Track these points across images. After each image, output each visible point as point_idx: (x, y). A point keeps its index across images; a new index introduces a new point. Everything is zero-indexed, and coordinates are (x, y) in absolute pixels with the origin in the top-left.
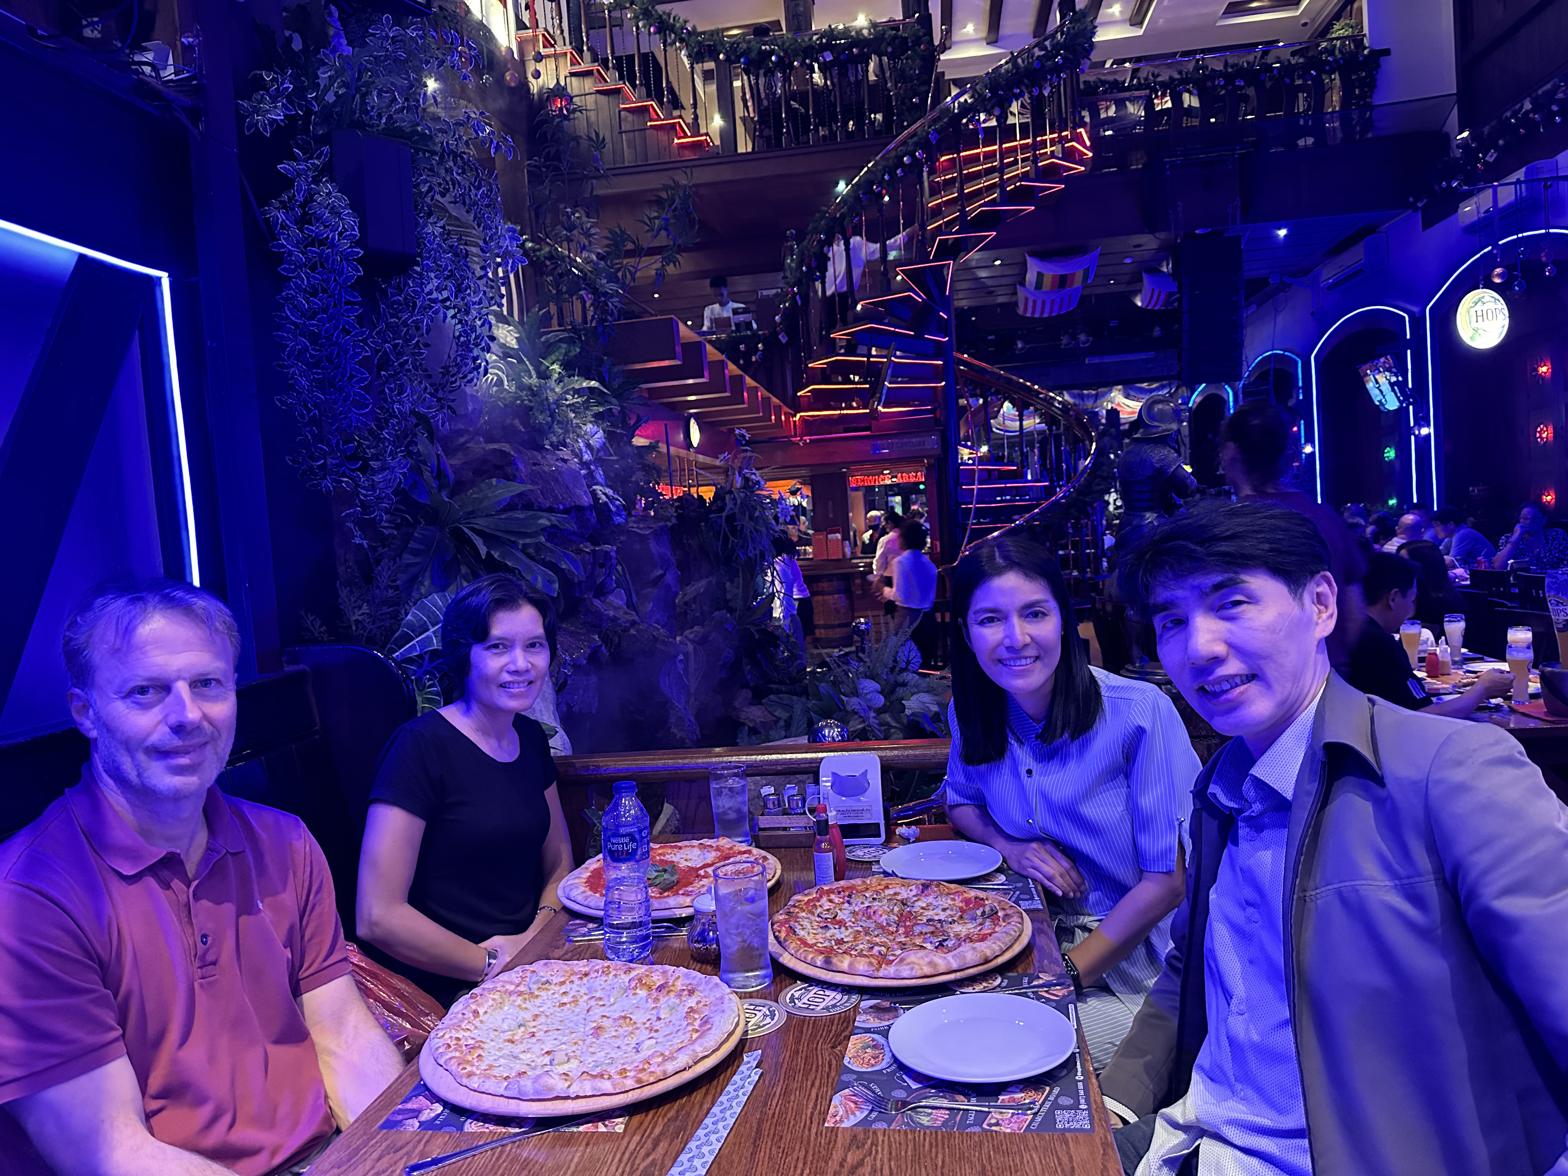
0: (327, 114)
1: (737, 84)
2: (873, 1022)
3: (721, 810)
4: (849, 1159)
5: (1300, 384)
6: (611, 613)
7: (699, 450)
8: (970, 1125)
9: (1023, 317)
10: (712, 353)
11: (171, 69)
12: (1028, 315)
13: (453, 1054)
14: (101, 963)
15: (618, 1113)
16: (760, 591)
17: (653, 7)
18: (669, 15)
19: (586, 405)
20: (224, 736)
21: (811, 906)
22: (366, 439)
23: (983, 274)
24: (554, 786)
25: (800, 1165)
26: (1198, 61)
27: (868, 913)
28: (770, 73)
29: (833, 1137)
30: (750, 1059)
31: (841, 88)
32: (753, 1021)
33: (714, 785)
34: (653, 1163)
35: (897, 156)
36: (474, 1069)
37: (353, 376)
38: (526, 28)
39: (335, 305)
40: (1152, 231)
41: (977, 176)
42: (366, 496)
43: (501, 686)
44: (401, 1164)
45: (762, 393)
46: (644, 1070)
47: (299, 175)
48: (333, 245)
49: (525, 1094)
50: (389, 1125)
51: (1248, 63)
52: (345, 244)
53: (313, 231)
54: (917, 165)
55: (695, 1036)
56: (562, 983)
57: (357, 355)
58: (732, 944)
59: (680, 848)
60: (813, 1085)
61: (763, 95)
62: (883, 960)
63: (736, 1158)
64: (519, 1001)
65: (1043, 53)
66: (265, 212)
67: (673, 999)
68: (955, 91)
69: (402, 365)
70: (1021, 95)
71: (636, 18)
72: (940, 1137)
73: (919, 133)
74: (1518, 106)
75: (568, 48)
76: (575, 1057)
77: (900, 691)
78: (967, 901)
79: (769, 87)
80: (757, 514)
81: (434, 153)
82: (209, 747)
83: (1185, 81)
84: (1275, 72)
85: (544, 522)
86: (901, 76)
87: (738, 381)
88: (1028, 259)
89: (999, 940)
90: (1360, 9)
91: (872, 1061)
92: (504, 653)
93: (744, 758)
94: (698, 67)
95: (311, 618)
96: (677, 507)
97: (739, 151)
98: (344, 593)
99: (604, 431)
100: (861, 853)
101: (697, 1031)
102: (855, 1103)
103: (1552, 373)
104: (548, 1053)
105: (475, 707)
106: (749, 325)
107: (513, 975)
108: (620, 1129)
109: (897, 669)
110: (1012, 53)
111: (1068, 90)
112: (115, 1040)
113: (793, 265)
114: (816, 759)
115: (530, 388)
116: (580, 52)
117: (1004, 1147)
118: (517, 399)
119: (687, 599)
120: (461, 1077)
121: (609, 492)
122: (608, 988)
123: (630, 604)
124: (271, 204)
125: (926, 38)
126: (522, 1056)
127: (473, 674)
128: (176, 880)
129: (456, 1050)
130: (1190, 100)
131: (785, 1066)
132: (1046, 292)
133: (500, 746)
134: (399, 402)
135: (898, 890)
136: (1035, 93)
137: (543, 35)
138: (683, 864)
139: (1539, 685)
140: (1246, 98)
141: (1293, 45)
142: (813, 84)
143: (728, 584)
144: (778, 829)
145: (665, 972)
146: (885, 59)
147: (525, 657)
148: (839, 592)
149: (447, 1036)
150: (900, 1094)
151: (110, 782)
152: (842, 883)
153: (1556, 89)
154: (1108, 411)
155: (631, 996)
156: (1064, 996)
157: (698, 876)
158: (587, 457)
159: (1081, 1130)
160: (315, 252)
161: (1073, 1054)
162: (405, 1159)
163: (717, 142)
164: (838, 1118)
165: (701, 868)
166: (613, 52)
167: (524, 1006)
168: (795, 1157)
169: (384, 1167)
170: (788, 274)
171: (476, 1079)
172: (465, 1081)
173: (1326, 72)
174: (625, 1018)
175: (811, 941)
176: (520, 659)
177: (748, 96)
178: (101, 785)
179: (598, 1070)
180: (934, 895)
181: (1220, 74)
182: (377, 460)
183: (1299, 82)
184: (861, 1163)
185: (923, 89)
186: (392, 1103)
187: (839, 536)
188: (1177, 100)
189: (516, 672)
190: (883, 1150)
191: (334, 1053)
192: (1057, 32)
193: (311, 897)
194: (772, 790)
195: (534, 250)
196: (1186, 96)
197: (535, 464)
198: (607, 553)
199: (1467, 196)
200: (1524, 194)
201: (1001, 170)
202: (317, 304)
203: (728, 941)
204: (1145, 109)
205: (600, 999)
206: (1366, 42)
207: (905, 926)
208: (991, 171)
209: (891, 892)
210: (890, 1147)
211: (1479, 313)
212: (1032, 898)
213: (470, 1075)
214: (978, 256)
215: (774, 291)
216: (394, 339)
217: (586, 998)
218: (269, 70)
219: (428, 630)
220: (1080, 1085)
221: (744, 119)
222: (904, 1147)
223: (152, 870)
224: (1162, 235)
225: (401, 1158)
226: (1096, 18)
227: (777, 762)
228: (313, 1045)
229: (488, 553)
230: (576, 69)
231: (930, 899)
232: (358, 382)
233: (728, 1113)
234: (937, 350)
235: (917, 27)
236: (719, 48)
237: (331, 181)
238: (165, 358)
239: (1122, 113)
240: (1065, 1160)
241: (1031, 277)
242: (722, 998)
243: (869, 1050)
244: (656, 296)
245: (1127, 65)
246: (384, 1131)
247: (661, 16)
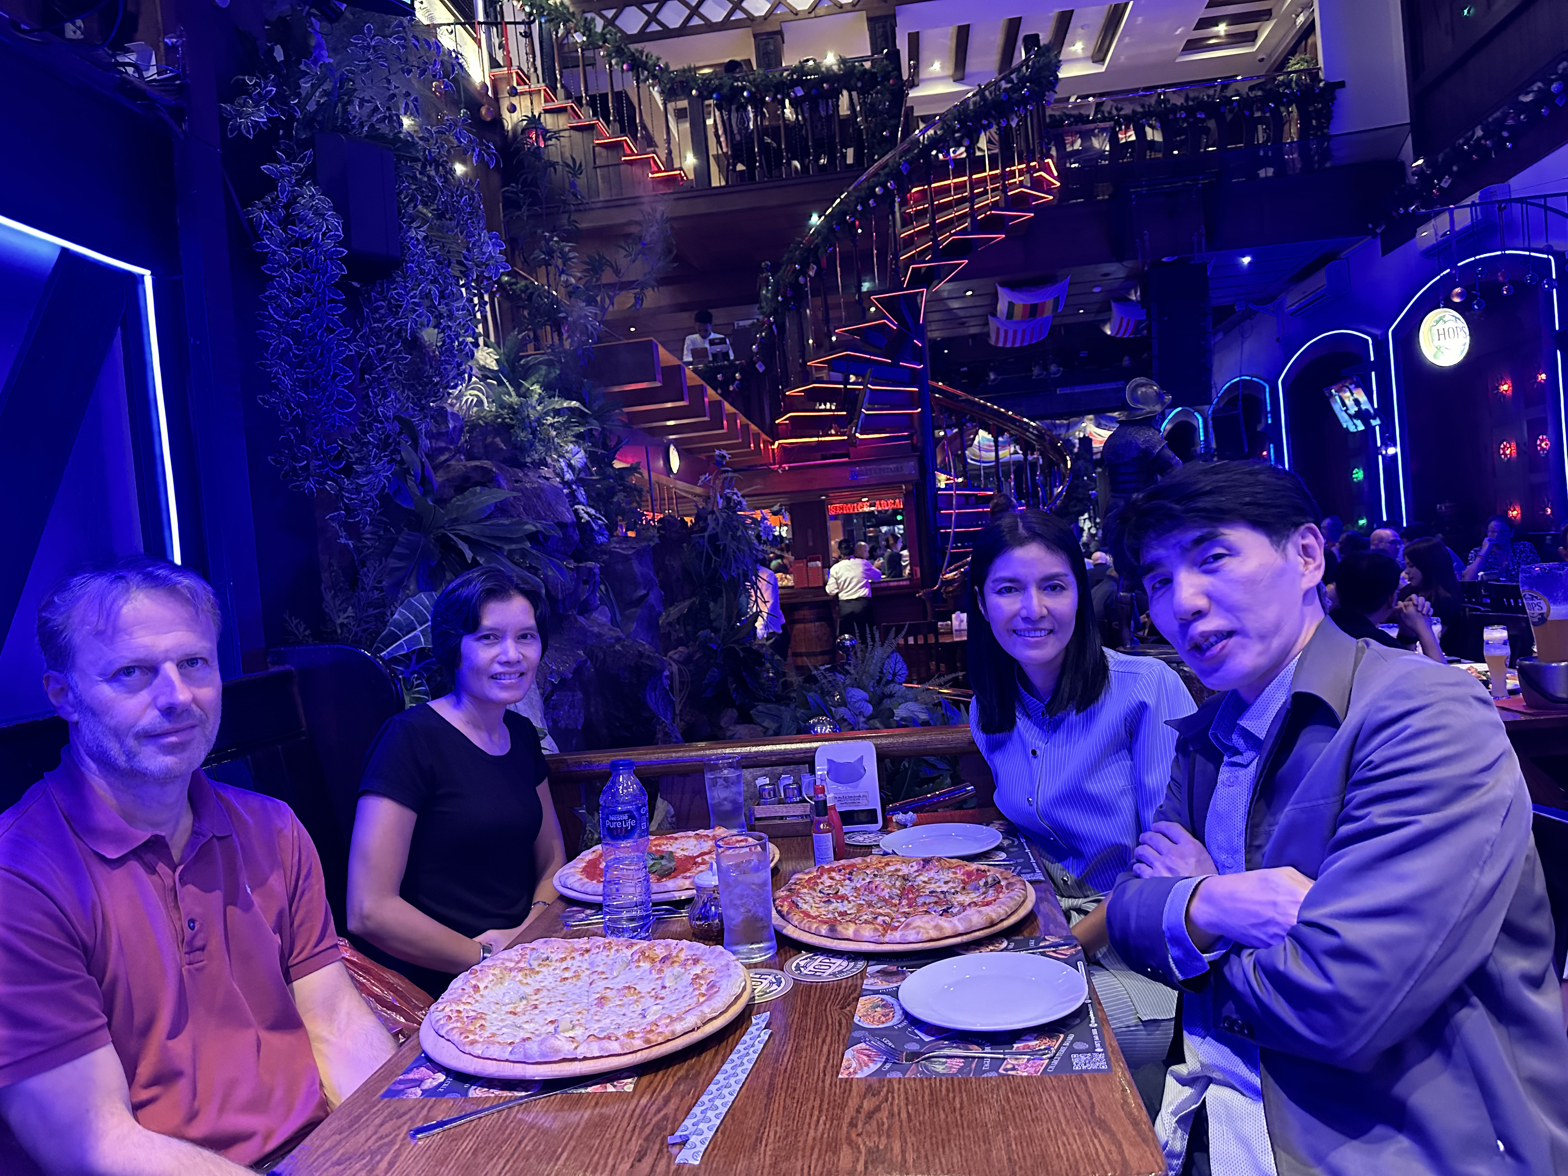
0: (309, 121)
1: (710, 122)
2: (881, 984)
3: (716, 801)
4: (866, 1104)
5: (1269, 409)
6: (596, 629)
7: (680, 476)
8: (985, 1071)
9: (996, 348)
10: (692, 378)
11: (154, 70)
12: (1000, 345)
13: (455, 1025)
14: (85, 948)
15: (625, 1074)
16: (743, 610)
17: (626, 45)
18: (641, 52)
19: (566, 426)
20: (212, 719)
21: (812, 883)
22: (350, 444)
23: (955, 304)
24: (545, 784)
25: (816, 1113)
26: (1160, 95)
27: (869, 888)
28: (742, 108)
29: (848, 1088)
30: (759, 1021)
31: (812, 122)
32: (759, 988)
33: (709, 776)
34: (665, 1118)
35: (868, 188)
36: (477, 1037)
37: (337, 375)
38: (500, 66)
39: (319, 304)
40: (1120, 260)
41: (948, 206)
42: (350, 499)
43: (492, 677)
44: (405, 1129)
45: (741, 420)
46: (652, 1031)
47: (283, 177)
48: (316, 245)
49: (531, 1057)
50: (391, 1094)
51: (1208, 96)
52: (329, 244)
53: (296, 232)
54: (888, 195)
55: (702, 999)
56: (563, 960)
57: (340, 353)
58: (735, 917)
59: (676, 839)
60: (824, 1041)
61: (736, 131)
62: (888, 927)
63: (750, 1110)
64: (520, 976)
65: (1009, 85)
66: (248, 213)
67: (677, 969)
68: (922, 126)
69: (387, 369)
70: (990, 126)
71: (609, 56)
72: (956, 1083)
73: (890, 164)
74: (1470, 134)
75: (542, 86)
76: (580, 1025)
77: (887, 703)
78: (969, 874)
79: (744, 121)
80: (739, 533)
81: (416, 160)
82: (197, 729)
83: (1148, 114)
84: (1235, 104)
85: (530, 528)
86: (870, 111)
87: (717, 406)
88: (999, 289)
89: (1003, 903)
90: (1315, 45)
91: (883, 1019)
92: (495, 644)
93: (738, 750)
94: (671, 106)
95: (295, 622)
96: (659, 529)
97: (713, 185)
98: (328, 596)
99: (585, 451)
100: (861, 839)
101: (704, 995)
102: (868, 1056)
103: (1513, 390)
104: (551, 1022)
105: (466, 700)
106: (726, 354)
107: (514, 953)
108: (629, 1088)
109: (884, 680)
110: (979, 86)
111: (1035, 121)
112: (101, 1027)
113: (769, 295)
114: (811, 749)
115: (511, 407)
116: (554, 89)
117: (1022, 1089)
118: (497, 417)
119: (670, 619)
120: (464, 1044)
121: (592, 512)
122: (610, 962)
123: (614, 622)
124: (254, 205)
125: (895, 73)
126: (525, 1026)
127: (464, 665)
128: (161, 864)
129: (457, 1021)
130: (1153, 135)
131: (794, 1026)
132: (1017, 322)
133: (491, 740)
134: (383, 406)
135: (899, 867)
136: (1003, 124)
137: (517, 73)
138: (679, 854)
139: (1517, 682)
140: (1207, 131)
141: (1252, 78)
142: (784, 119)
143: (712, 604)
144: (774, 818)
145: (667, 945)
146: (854, 94)
147: (516, 649)
148: (819, 619)
149: (447, 1009)
150: (914, 1047)
151: (93, 765)
152: (842, 862)
153: (1506, 116)
154: (1080, 439)
155: (634, 969)
156: (1072, 955)
157: (695, 863)
158: (568, 476)
159: (1098, 1070)
160: (299, 252)
161: (1084, 1006)
162: (409, 1123)
163: (691, 176)
164: (851, 1070)
165: (698, 856)
166: (586, 90)
167: (525, 981)
168: (810, 1106)
169: (387, 1132)
170: (764, 304)
171: (479, 1045)
172: (468, 1049)
173: (1283, 104)
174: (629, 988)
175: (813, 912)
176: (511, 650)
177: (720, 132)
178: (83, 769)
179: (605, 1034)
180: (936, 869)
181: (1182, 107)
182: (361, 464)
183: (1258, 114)
184: (878, 1109)
185: (893, 122)
186: (393, 1073)
187: (819, 564)
188: (1141, 134)
189: (507, 663)
190: (899, 1096)
191: (327, 1041)
192: (1022, 66)
193: (300, 883)
194: (767, 781)
195: (511, 284)
196: (1148, 130)
197: (517, 481)
198: (591, 570)
199: (1425, 219)
200: (1480, 217)
201: (972, 199)
202: (300, 303)
203: (731, 912)
204: (1110, 141)
205: (603, 973)
206: (1321, 75)
207: (908, 899)
208: (962, 201)
209: (892, 868)
210: (906, 1093)
211: (1441, 332)
212: (1034, 871)
213: (473, 1043)
214: (949, 286)
215: (750, 322)
216: (378, 344)
217: (588, 972)
218: (251, 74)
219: (415, 629)
220: (1095, 1032)
221: (717, 157)
222: (920, 1092)
223: (136, 854)
224: (1129, 264)
225: (405, 1123)
226: (1060, 52)
227: (772, 753)
228: (306, 1033)
229: (474, 559)
230: (550, 106)
231: (932, 873)
232: (341, 381)
233: (740, 1069)
234: (912, 378)
235: (885, 62)
236: (692, 84)
237: (315, 184)
238: (148, 357)
239: (1087, 144)
240: (1084, 1097)
241: (1002, 307)
242: (727, 965)
243: (878, 1009)
244: (633, 329)
245: (1091, 99)
246: (386, 1100)
247: (633, 54)
